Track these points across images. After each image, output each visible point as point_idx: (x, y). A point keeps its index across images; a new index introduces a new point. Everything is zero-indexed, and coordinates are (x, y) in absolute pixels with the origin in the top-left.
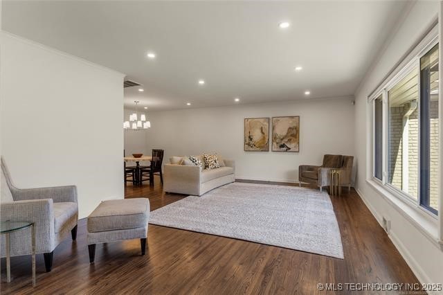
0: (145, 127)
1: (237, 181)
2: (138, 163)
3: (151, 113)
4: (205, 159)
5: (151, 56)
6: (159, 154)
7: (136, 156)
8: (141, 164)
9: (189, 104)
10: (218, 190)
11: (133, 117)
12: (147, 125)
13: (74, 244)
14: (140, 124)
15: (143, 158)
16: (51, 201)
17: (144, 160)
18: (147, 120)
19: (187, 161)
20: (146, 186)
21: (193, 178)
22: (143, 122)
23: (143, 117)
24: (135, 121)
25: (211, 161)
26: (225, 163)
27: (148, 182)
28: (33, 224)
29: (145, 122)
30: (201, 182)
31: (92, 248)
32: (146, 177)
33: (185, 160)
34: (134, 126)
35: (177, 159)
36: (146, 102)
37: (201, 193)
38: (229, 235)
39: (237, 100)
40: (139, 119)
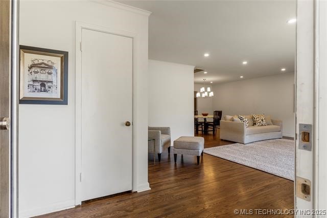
0: (210, 96)
1: (284, 137)
2: (205, 119)
3: (214, 86)
4: (253, 118)
5: (206, 55)
6: (219, 114)
7: (204, 115)
8: (208, 121)
9: (242, 77)
10: (262, 142)
11: (203, 89)
12: (211, 94)
13: (169, 155)
14: (206, 94)
15: (208, 116)
16: (160, 131)
17: (208, 118)
18: (211, 91)
19: (236, 119)
20: (210, 135)
21: (240, 131)
22: (209, 93)
23: (209, 89)
24: (204, 92)
25: (258, 120)
26: (272, 122)
27: (212, 133)
28: (154, 140)
29: (210, 92)
30: (245, 134)
31: (175, 155)
32: (210, 128)
33: (234, 118)
34: (204, 95)
35: (229, 117)
36: (211, 79)
37: (245, 142)
38: (253, 167)
39: (283, 70)
40: (206, 90)
